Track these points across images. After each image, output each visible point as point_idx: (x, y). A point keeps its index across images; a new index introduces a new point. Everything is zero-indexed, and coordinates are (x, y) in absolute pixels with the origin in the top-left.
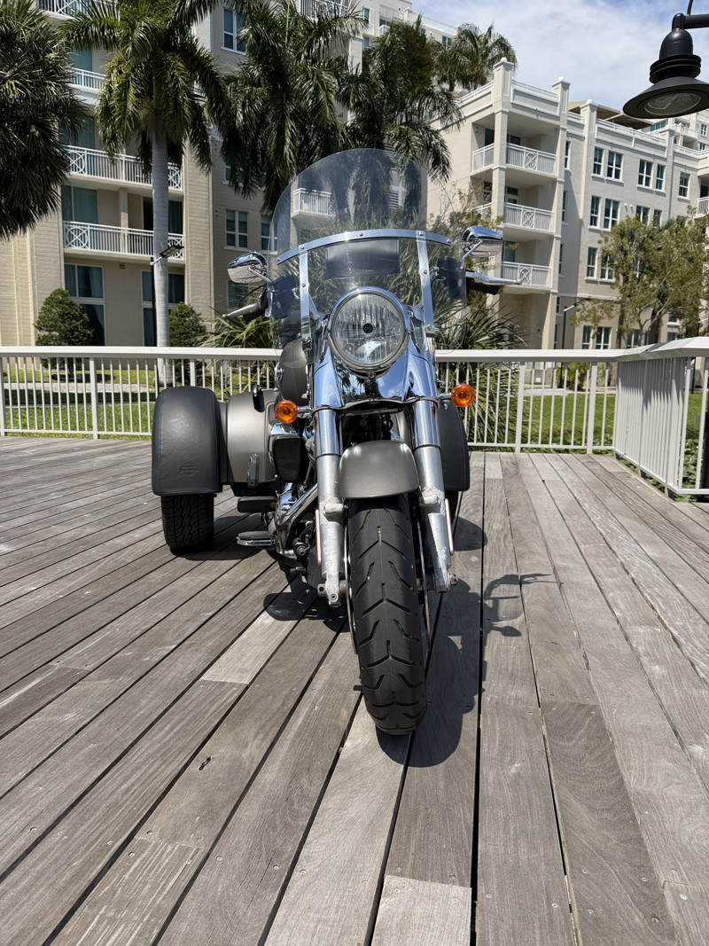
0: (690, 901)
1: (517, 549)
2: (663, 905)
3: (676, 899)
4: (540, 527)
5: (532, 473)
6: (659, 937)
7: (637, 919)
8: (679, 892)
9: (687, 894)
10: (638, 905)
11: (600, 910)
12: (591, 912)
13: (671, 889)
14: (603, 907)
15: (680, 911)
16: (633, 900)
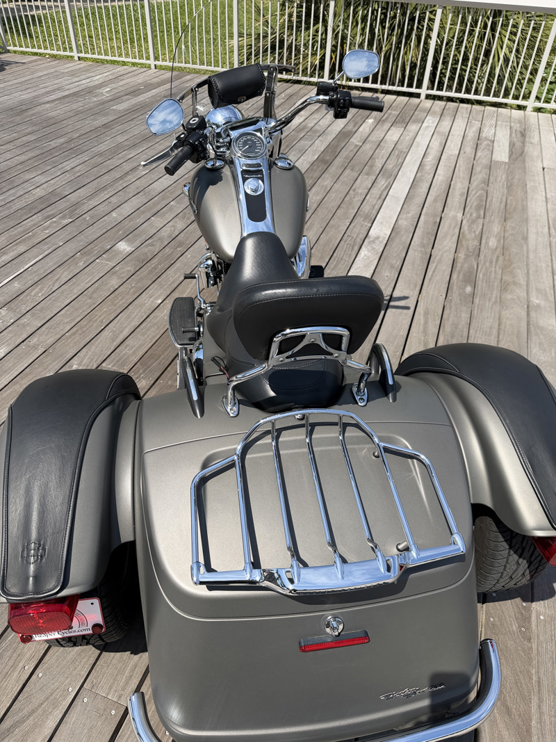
0: (545, 620)
1: (504, 278)
2: (530, 622)
3: (538, 617)
4: (528, 246)
5: (536, 153)
6: (522, 640)
7: (514, 627)
8: (540, 615)
9: (544, 616)
10: (517, 619)
11: (497, 619)
12: (492, 619)
13: (537, 612)
14: (499, 618)
15: (537, 626)
16: (515, 616)
